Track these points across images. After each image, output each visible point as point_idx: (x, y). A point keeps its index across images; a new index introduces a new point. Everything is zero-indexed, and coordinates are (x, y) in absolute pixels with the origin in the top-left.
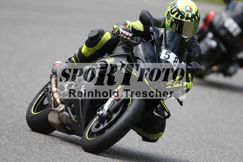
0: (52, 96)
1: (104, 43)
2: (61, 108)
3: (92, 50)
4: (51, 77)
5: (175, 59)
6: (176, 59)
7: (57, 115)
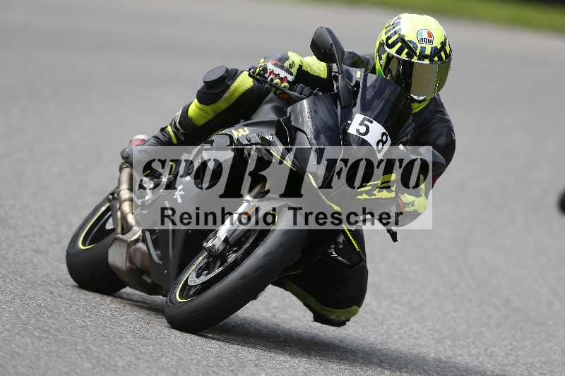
0: (119, 209)
1: (237, 95)
2: (135, 234)
3: (211, 110)
4: (121, 169)
5: (382, 137)
6: (385, 137)
7: (124, 251)
